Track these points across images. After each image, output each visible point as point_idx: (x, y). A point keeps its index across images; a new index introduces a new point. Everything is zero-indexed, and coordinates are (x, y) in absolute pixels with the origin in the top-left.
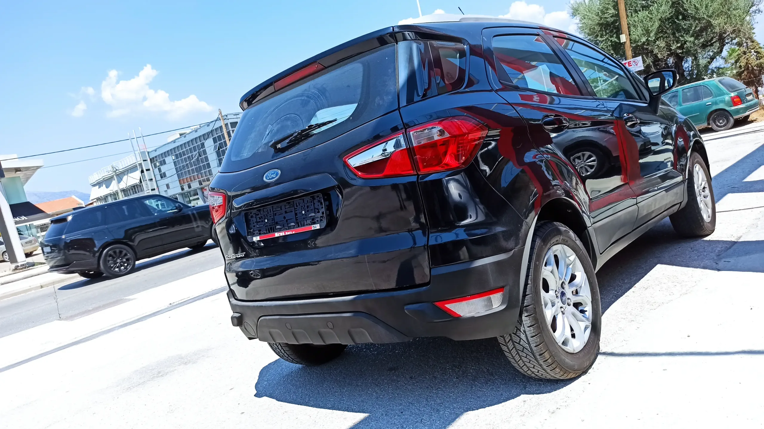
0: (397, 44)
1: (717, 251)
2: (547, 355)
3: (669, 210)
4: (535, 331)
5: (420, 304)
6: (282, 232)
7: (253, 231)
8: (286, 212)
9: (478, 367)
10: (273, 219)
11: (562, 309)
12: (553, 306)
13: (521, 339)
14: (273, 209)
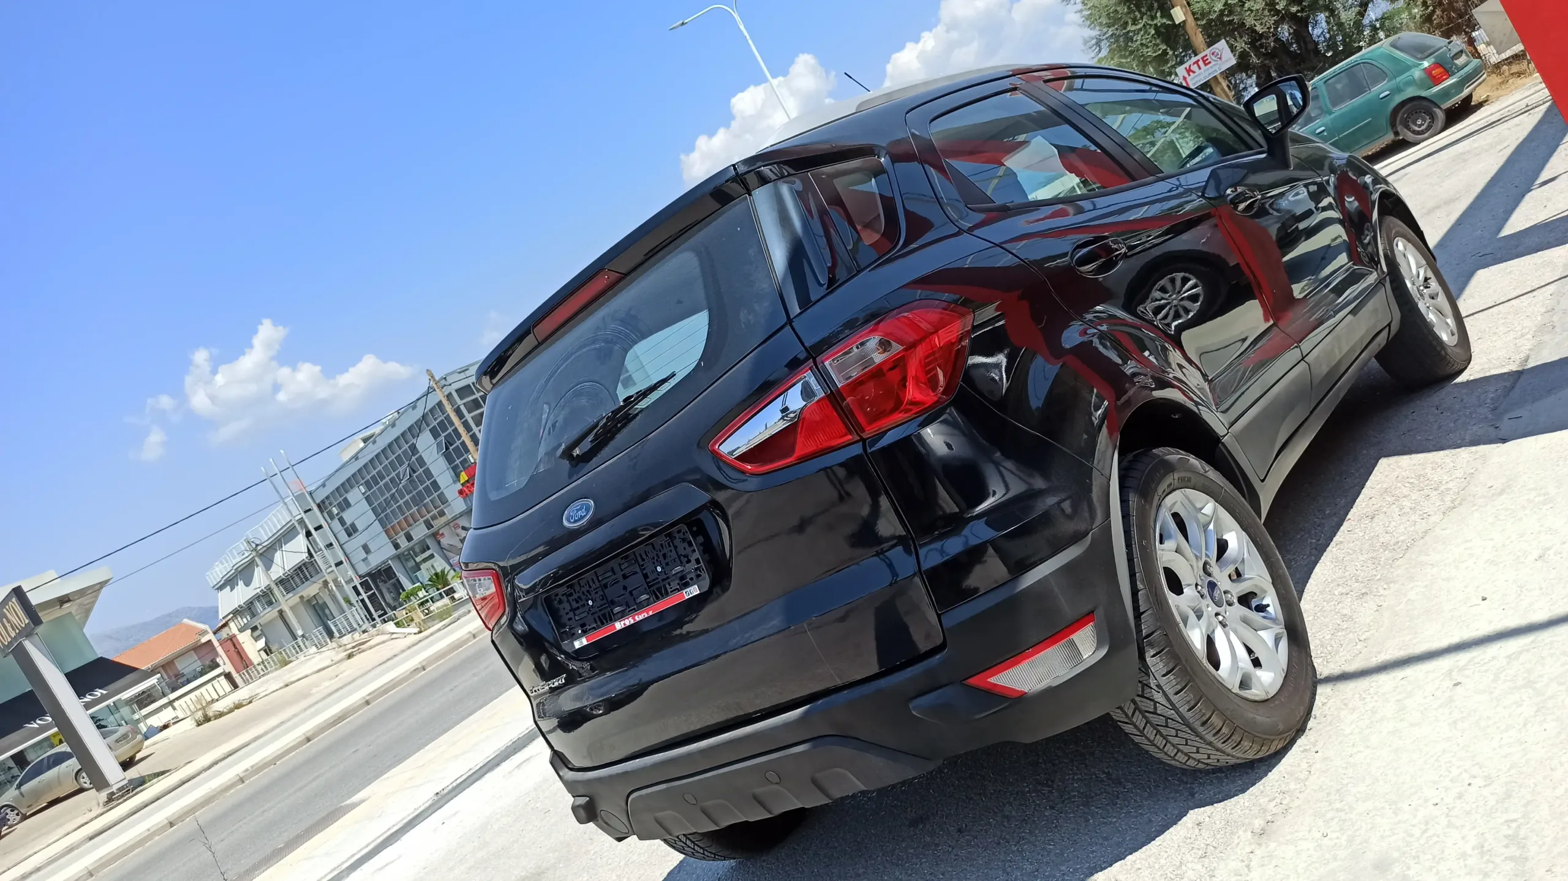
0: (750, 195)
1: (1488, 401)
2: (1216, 721)
3: (1370, 347)
4: (1179, 680)
5: (939, 691)
6: (628, 618)
7: (570, 629)
8: (625, 577)
9: (1086, 774)
10: (604, 597)
11: (1220, 618)
12: (1199, 617)
13: (1156, 703)
14: (598, 578)
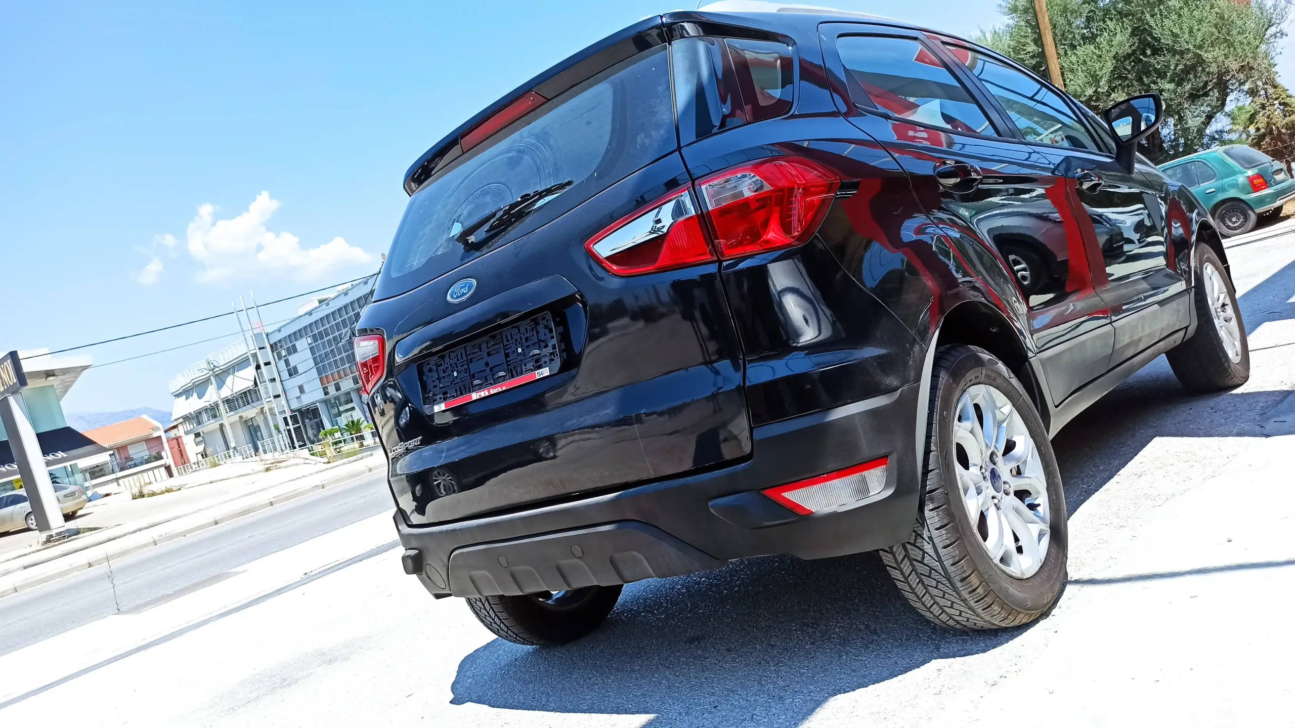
0: (670, 44)
1: (1259, 408)
2: (974, 580)
3: (1167, 340)
4: (949, 535)
5: (738, 495)
6: (484, 391)
7: (434, 395)
8: (489, 354)
9: (848, 624)
10: (468, 370)
11: (996, 501)
12: (979, 494)
13: (925, 552)
14: (466, 352)
